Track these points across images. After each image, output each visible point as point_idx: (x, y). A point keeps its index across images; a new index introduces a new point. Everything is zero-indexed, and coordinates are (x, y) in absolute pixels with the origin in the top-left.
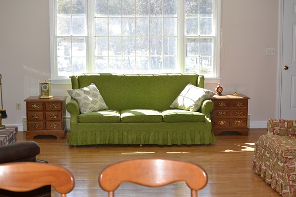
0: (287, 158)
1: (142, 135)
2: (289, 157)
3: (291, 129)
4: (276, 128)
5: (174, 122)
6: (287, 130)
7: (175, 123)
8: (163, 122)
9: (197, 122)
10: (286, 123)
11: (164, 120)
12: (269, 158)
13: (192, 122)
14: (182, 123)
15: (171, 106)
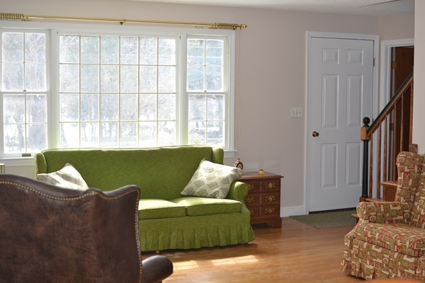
0: (419, 251)
1: (160, 237)
2: (422, 249)
3: (388, 215)
4: (371, 214)
5: (202, 215)
6: (384, 216)
7: (204, 217)
8: (187, 215)
9: (232, 213)
10: (382, 207)
11: (189, 213)
12: (382, 253)
13: (225, 213)
14: (213, 216)
15: (182, 193)
